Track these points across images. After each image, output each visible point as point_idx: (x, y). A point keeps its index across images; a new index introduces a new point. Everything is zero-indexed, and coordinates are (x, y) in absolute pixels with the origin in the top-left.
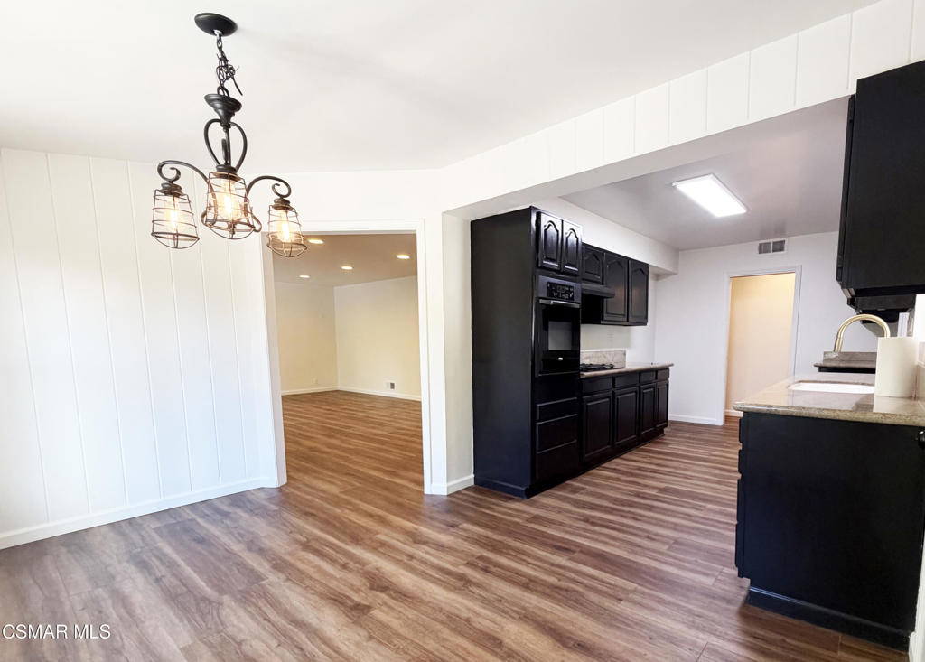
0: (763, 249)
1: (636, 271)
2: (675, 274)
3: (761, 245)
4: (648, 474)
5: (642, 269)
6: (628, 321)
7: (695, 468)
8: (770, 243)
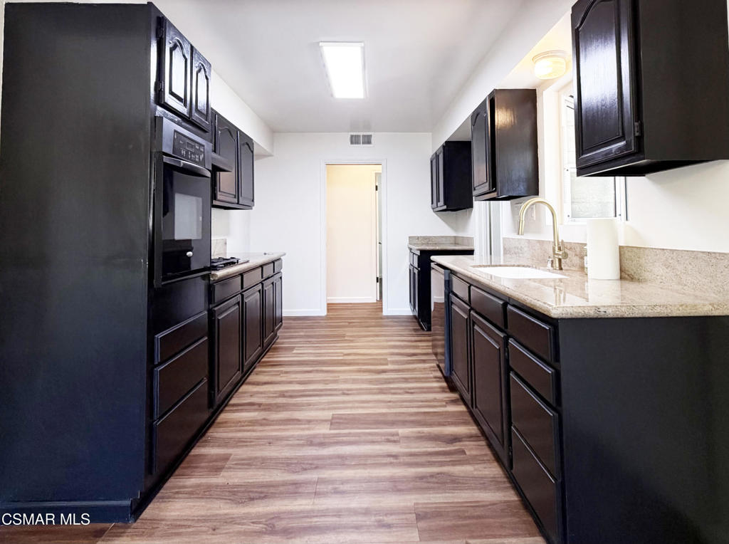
0: (354, 140)
1: (244, 144)
2: (271, 155)
3: (352, 136)
4: (299, 400)
5: (248, 143)
6: (238, 203)
7: (342, 376)
8: (358, 136)
